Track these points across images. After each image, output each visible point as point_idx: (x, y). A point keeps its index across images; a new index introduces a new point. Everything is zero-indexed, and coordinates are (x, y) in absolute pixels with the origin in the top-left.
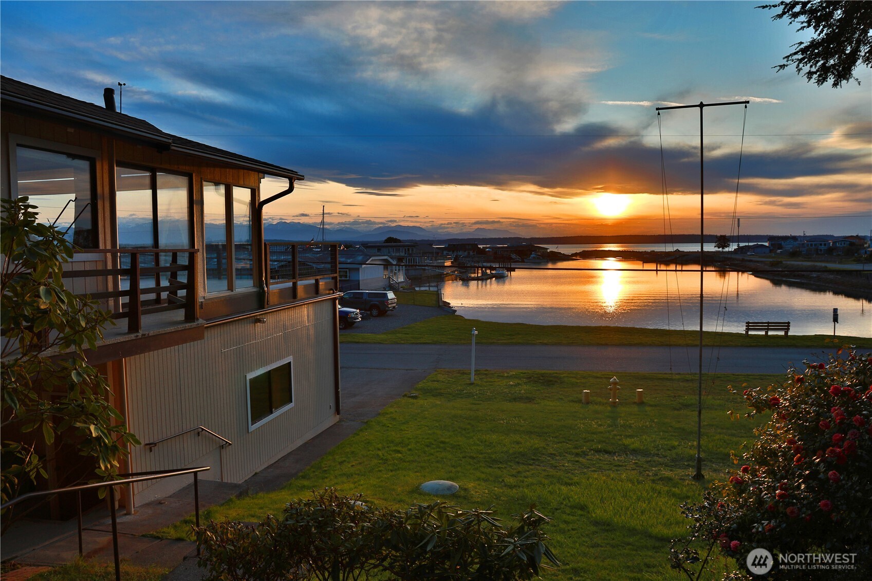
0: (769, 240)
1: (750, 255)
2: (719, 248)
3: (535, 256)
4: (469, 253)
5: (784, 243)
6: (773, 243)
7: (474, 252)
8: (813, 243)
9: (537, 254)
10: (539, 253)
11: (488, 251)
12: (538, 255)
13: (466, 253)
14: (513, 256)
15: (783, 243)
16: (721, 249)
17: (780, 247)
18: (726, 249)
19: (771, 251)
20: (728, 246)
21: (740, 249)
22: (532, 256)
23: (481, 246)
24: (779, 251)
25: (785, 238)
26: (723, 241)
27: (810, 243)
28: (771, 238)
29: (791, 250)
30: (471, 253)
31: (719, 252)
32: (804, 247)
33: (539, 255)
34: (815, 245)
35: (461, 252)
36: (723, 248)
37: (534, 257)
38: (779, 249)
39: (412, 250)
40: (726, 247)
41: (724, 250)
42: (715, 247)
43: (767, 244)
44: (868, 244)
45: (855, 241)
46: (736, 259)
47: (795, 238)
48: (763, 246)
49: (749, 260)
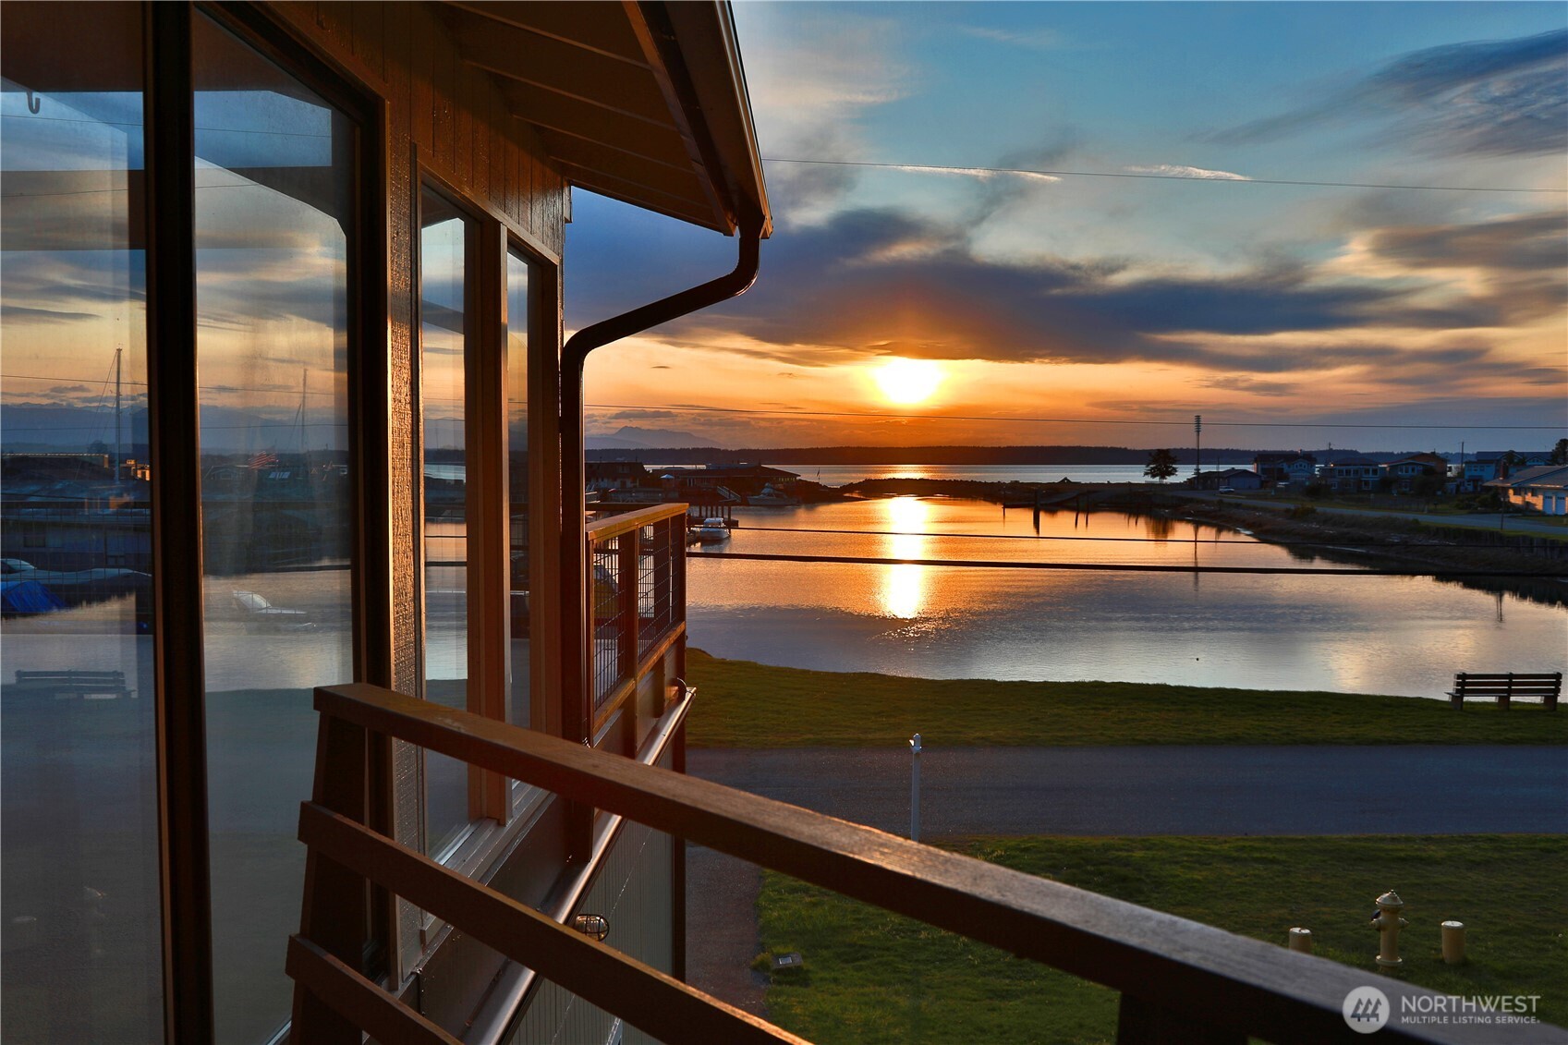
0: (1256, 461)
1: (1226, 493)
2: (1154, 476)
3: (772, 491)
4: (624, 484)
5: (1289, 467)
6: (1266, 466)
7: (634, 481)
8: (1352, 468)
9: (776, 486)
10: (780, 486)
11: (668, 479)
12: (778, 490)
13: (618, 483)
14: (724, 491)
15: (1285, 466)
16: (1157, 479)
17: (1283, 477)
18: (1170, 480)
19: (1263, 484)
21: (1200, 479)
22: (766, 491)
23: (649, 468)
24: (1281, 484)
25: (1291, 457)
26: (1163, 461)
27: (1344, 468)
28: (1260, 457)
29: (1307, 483)
30: (629, 484)
31: (1153, 484)
32: (1334, 477)
33: (781, 490)
34: (1356, 472)
35: (606, 480)
36: (1161, 477)
37: (769, 495)
38: (1282, 480)
40: (1170, 474)
41: (1165, 481)
42: (1146, 474)
43: (1251, 468)
44: (1453, 470)
45: (1433, 464)
46: (1191, 500)
47: (1310, 458)
48: (1245, 472)
49: (1230, 505)
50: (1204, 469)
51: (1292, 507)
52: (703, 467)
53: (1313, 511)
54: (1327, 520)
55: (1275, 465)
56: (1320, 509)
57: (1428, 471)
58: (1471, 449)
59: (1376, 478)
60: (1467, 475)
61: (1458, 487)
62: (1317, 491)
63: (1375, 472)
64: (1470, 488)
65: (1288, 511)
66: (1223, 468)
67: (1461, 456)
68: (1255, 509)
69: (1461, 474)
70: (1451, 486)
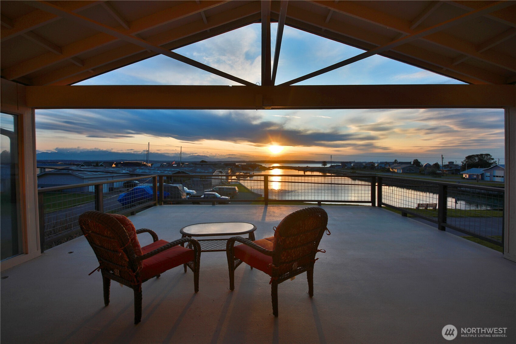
0: (341, 163)
4: (232, 167)
7: (235, 166)
11: (240, 166)
12: (259, 168)
14: (250, 168)
17: (346, 166)
18: (326, 166)
19: (343, 167)
20: (326, 165)
21: (332, 166)
23: (236, 164)
24: (346, 167)
25: (347, 163)
26: (324, 163)
28: (342, 163)
29: (351, 167)
31: (323, 167)
32: (356, 166)
36: (325, 166)
39: (216, 166)
43: (340, 164)
44: (376, 165)
45: (373, 164)
46: (331, 170)
47: (350, 163)
48: (339, 165)
49: (339, 171)
50: (332, 164)
51: (351, 171)
52: (245, 164)
53: (356, 172)
54: (358, 174)
55: (344, 164)
56: (357, 172)
57: (372, 165)
58: (379, 161)
59: (363, 166)
60: (379, 166)
61: (378, 168)
62: (353, 168)
63: (363, 165)
64: (380, 168)
65: (350, 172)
66: (336, 164)
67: (377, 163)
68: (344, 171)
69: (378, 166)
70: (377, 168)
